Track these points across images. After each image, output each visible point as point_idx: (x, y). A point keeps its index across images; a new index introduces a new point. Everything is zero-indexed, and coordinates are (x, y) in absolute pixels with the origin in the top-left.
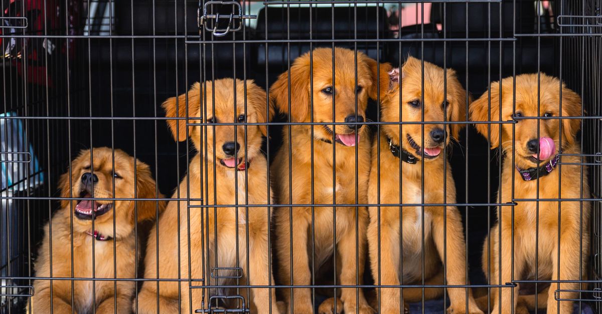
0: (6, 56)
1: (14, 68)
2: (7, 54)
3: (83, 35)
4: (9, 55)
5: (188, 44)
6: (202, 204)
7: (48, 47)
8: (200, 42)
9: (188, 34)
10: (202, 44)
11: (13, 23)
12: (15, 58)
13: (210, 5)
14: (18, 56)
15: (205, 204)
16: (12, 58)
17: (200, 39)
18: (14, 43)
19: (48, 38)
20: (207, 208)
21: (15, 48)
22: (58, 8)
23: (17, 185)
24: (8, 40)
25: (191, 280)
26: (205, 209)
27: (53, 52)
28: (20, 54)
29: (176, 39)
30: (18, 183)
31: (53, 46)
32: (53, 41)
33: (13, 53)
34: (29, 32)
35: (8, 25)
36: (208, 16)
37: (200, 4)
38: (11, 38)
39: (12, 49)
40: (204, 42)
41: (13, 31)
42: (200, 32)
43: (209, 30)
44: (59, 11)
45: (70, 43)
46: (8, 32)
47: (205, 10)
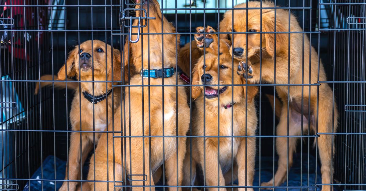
0: (1, 43)
1: (6, 50)
2: (2, 41)
3: (48, 29)
4: (3, 42)
5: (113, 35)
6: (122, 135)
7: (28, 37)
8: (121, 34)
9: (113, 29)
10: (122, 35)
11: (5, 22)
12: (7, 44)
13: (127, 11)
14: (9, 43)
15: (123, 135)
16: (5, 44)
17: (121, 32)
18: (7, 35)
19: (27, 32)
20: (125, 138)
21: (7, 37)
22: (33, 14)
23: (9, 121)
24: (3, 32)
25: (115, 182)
26: (123, 138)
27: (30, 40)
28: (10, 41)
29: (106, 32)
30: (9, 120)
31: (30, 37)
32: (30, 33)
33: (5, 40)
34: (15, 28)
35: (2, 23)
36: (126, 18)
37: (120, 10)
38: (4, 31)
39: (5, 38)
40: (123, 34)
41: (6, 27)
42: (121, 28)
43: (126, 27)
44: (34, 15)
45: (40, 35)
46: (2, 28)
47: (124, 14)
